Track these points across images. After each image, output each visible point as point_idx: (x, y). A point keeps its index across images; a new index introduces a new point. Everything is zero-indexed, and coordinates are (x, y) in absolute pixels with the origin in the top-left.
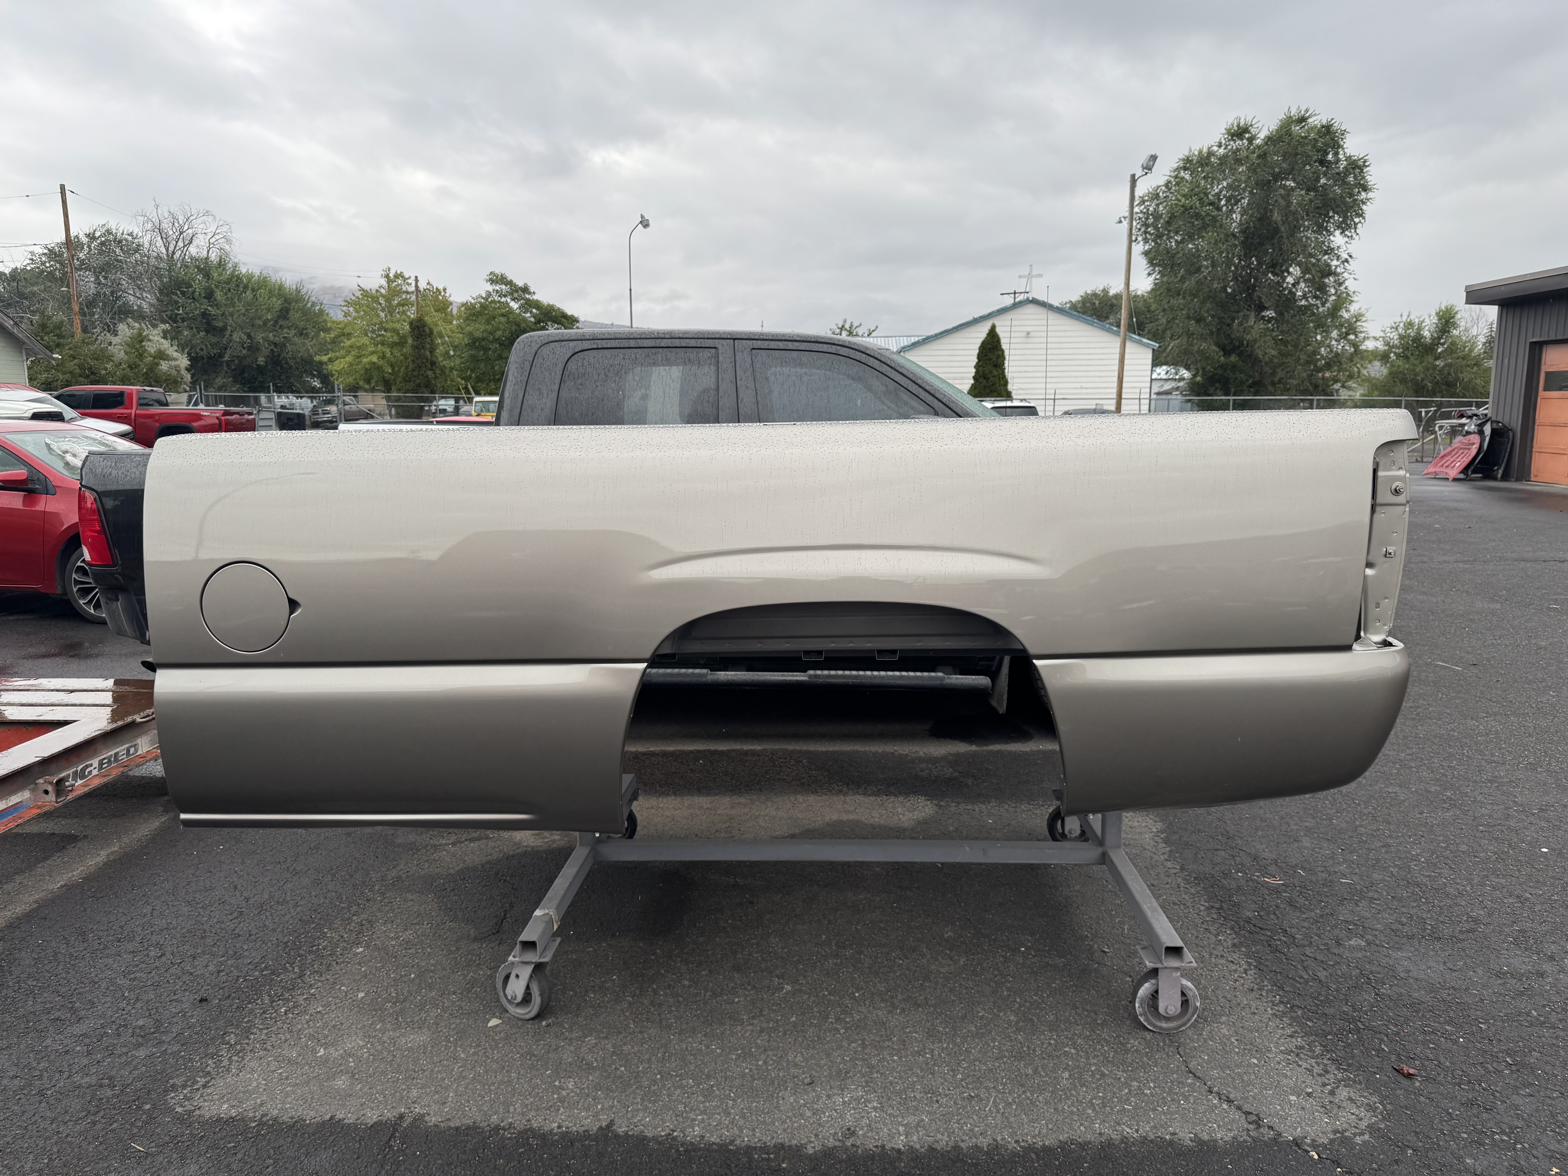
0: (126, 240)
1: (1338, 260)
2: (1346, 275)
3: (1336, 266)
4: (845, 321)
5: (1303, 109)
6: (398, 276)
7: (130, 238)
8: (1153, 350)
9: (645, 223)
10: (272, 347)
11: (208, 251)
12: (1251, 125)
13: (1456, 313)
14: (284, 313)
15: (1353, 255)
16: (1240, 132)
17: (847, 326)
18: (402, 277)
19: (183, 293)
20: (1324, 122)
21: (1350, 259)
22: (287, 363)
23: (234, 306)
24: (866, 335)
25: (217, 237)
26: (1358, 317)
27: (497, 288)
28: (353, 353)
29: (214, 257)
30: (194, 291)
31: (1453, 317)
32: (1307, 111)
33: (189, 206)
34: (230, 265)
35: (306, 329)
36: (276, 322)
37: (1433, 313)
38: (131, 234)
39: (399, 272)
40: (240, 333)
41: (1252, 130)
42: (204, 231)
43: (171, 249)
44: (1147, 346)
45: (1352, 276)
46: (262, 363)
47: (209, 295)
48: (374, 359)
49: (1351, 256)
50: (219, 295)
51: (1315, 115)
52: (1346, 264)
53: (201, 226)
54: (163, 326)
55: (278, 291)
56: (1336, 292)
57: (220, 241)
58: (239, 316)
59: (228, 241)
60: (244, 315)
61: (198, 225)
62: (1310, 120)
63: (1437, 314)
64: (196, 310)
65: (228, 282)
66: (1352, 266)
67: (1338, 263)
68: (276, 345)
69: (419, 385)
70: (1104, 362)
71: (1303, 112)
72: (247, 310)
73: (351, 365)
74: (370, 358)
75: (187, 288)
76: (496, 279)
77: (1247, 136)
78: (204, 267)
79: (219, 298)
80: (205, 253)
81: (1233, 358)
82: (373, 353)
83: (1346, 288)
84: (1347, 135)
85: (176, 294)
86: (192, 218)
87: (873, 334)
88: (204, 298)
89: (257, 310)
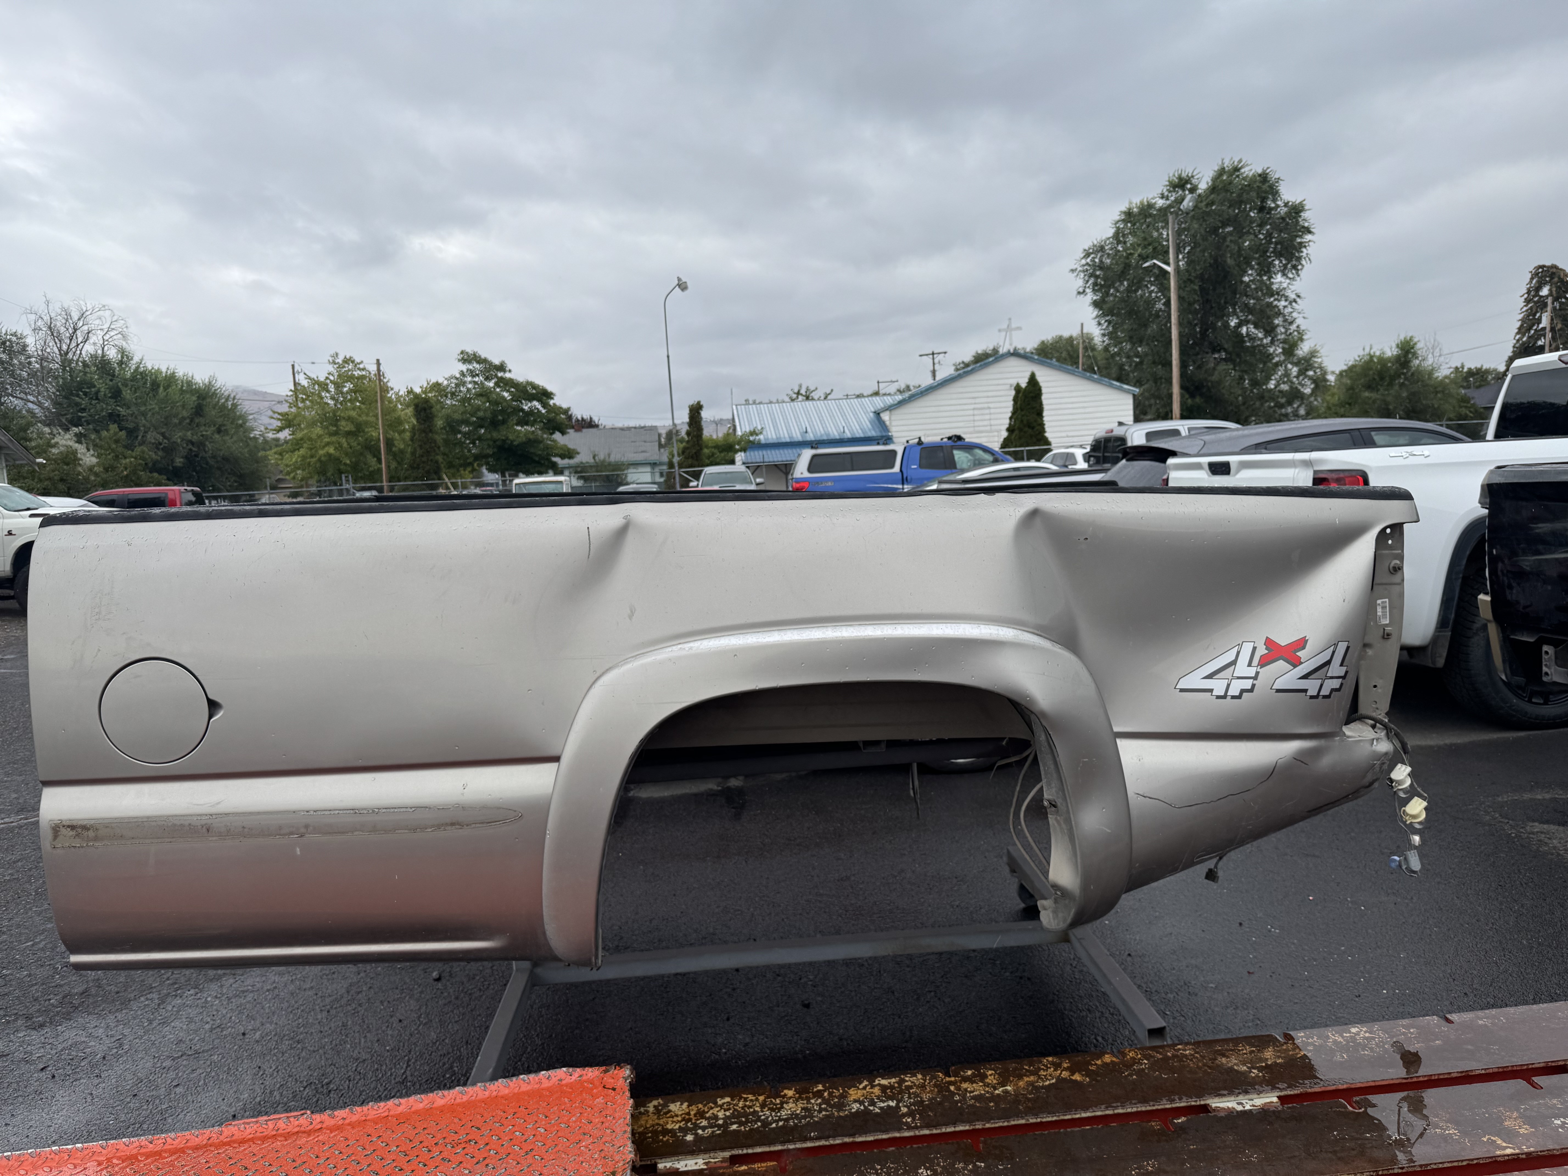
0: (10, 340)
1: (1286, 300)
2: (1295, 315)
3: (1285, 307)
4: (800, 386)
5: (1236, 160)
6: (347, 361)
7: (14, 339)
8: (1134, 396)
9: (683, 286)
10: (190, 446)
11: (103, 349)
12: (1193, 177)
13: (1415, 344)
14: (199, 411)
15: (1302, 295)
16: (1181, 184)
17: (803, 392)
18: (353, 362)
19: (85, 394)
20: (1260, 171)
21: (1298, 300)
22: (207, 463)
23: (145, 405)
24: (822, 398)
25: (112, 333)
26: (1313, 353)
27: (471, 367)
28: (305, 445)
29: (112, 354)
30: (98, 391)
31: (1413, 348)
32: (1240, 161)
33: (84, 301)
34: (134, 362)
35: (224, 425)
36: (192, 420)
37: (1394, 346)
38: (15, 334)
39: (348, 357)
40: (155, 433)
41: (1194, 181)
42: (100, 327)
43: (65, 347)
44: (1127, 391)
45: (1301, 315)
46: (179, 465)
47: (116, 394)
48: (331, 450)
49: (1299, 296)
50: (127, 394)
51: (1247, 165)
52: (1294, 304)
53: (97, 322)
54: (76, 430)
55: (189, 388)
56: (1286, 332)
57: (115, 337)
58: (153, 414)
59: (125, 337)
60: (158, 413)
61: (93, 322)
62: (1243, 170)
63: (1398, 346)
64: (102, 410)
65: (133, 378)
66: (1301, 305)
67: (1286, 303)
68: (192, 443)
69: (428, 472)
70: (1088, 410)
71: (1236, 163)
72: (161, 408)
73: (304, 458)
74: (327, 448)
75: (88, 388)
76: (467, 358)
77: (1189, 186)
78: (102, 365)
79: (128, 397)
80: (100, 352)
81: (1198, 400)
82: (328, 444)
83: (1298, 327)
84: (1281, 182)
85: (78, 396)
86: (88, 313)
87: (829, 397)
88: (110, 397)
89: (172, 408)
